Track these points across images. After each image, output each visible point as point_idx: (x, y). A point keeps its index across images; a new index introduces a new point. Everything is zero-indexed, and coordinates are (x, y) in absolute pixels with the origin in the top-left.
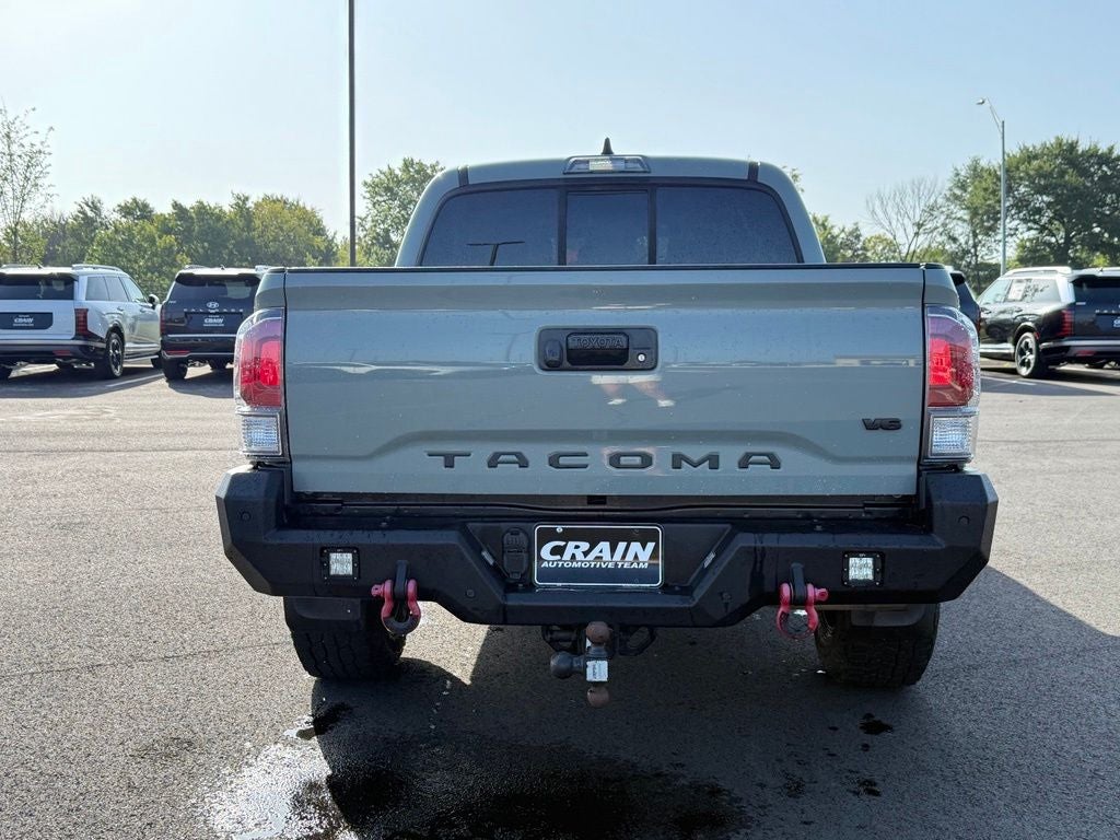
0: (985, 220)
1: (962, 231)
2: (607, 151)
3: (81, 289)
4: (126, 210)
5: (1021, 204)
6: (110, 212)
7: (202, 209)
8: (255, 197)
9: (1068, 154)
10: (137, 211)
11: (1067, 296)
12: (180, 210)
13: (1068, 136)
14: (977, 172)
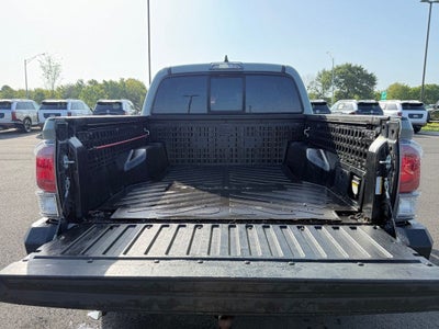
0: (326, 86)
1: (320, 88)
2: (226, 60)
3: (69, 106)
4: (90, 83)
5: (336, 81)
6: (86, 83)
7: (111, 82)
8: (126, 79)
9: (349, 68)
10: (93, 82)
11: (356, 108)
12: (105, 83)
13: (349, 63)
14: (324, 72)
